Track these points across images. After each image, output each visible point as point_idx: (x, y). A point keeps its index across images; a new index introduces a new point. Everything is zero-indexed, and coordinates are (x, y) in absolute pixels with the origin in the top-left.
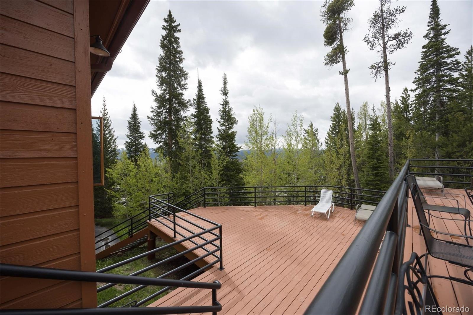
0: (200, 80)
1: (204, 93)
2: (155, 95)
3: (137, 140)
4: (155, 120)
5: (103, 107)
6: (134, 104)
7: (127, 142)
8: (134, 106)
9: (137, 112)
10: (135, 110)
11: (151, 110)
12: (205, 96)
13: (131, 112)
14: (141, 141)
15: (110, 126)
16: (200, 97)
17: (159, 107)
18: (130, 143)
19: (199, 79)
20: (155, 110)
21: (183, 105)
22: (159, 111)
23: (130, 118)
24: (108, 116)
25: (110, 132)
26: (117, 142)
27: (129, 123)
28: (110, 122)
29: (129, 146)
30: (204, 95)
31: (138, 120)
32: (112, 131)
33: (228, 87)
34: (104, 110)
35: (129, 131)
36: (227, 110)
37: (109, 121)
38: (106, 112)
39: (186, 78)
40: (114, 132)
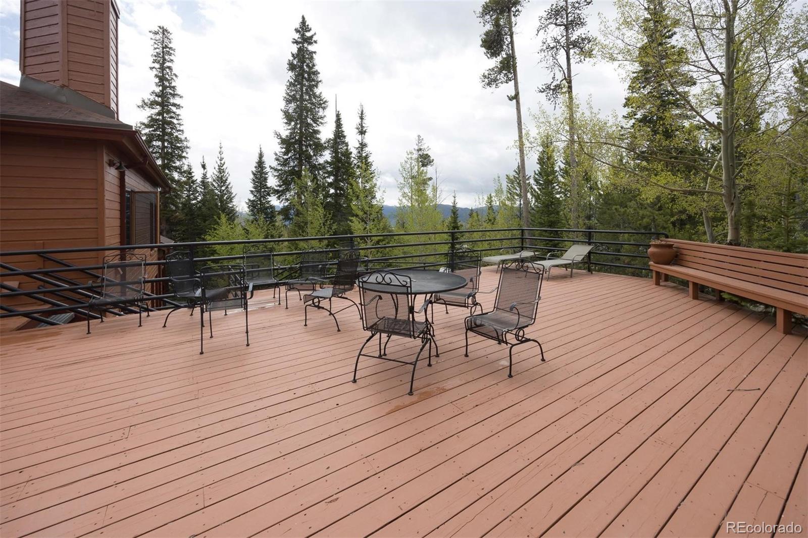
0: (339, 112)
1: (344, 129)
2: (279, 137)
3: (264, 197)
4: (279, 170)
5: (219, 156)
6: (261, 148)
7: (250, 200)
8: (261, 151)
9: (264, 159)
10: (261, 156)
11: (275, 157)
12: (345, 134)
13: (256, 159)
14: (268, 198)
15: (226, 180)
16: (339, 135)
17: (286, 153)
18: (254, 201)
19: (338, 110)
20: (279, 156)
21: (319, 148)
22: (285, 157)
23: (256, 167)
24: (224, 167)
25: (227, 187)
26: (235, 202)
27: (254, 174)
28: (228, 175)
29: (252, 205)
30: (344, 132)
31: (265, 170)
32: (229, 187)
33: (366, 123)
34: (220, 160)
35: (252, 185)
36: (364, 155)
37: (226, 173)
38: (222, 162)
39: (324, 108)
40: (231, 187)
